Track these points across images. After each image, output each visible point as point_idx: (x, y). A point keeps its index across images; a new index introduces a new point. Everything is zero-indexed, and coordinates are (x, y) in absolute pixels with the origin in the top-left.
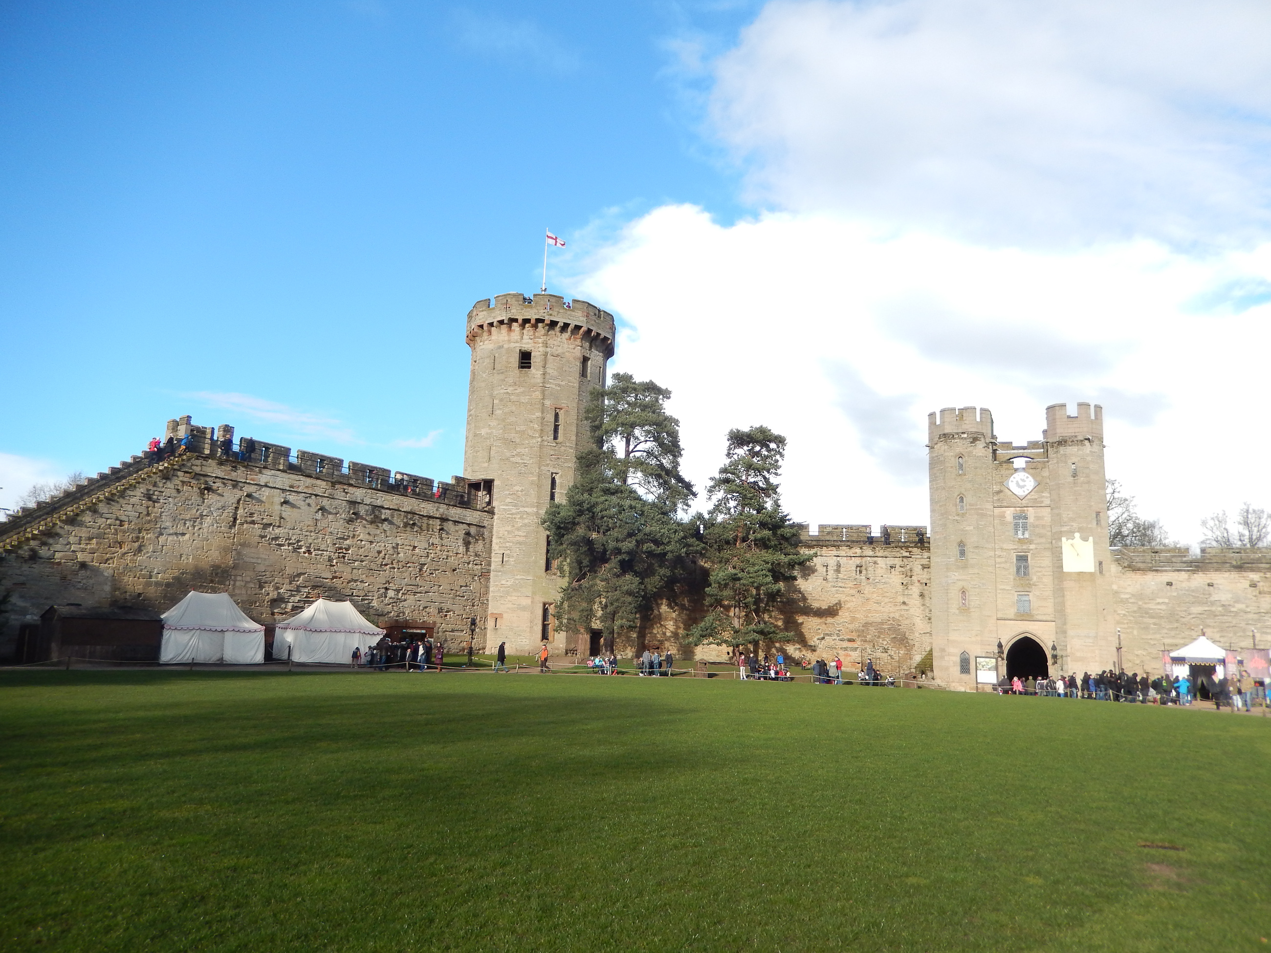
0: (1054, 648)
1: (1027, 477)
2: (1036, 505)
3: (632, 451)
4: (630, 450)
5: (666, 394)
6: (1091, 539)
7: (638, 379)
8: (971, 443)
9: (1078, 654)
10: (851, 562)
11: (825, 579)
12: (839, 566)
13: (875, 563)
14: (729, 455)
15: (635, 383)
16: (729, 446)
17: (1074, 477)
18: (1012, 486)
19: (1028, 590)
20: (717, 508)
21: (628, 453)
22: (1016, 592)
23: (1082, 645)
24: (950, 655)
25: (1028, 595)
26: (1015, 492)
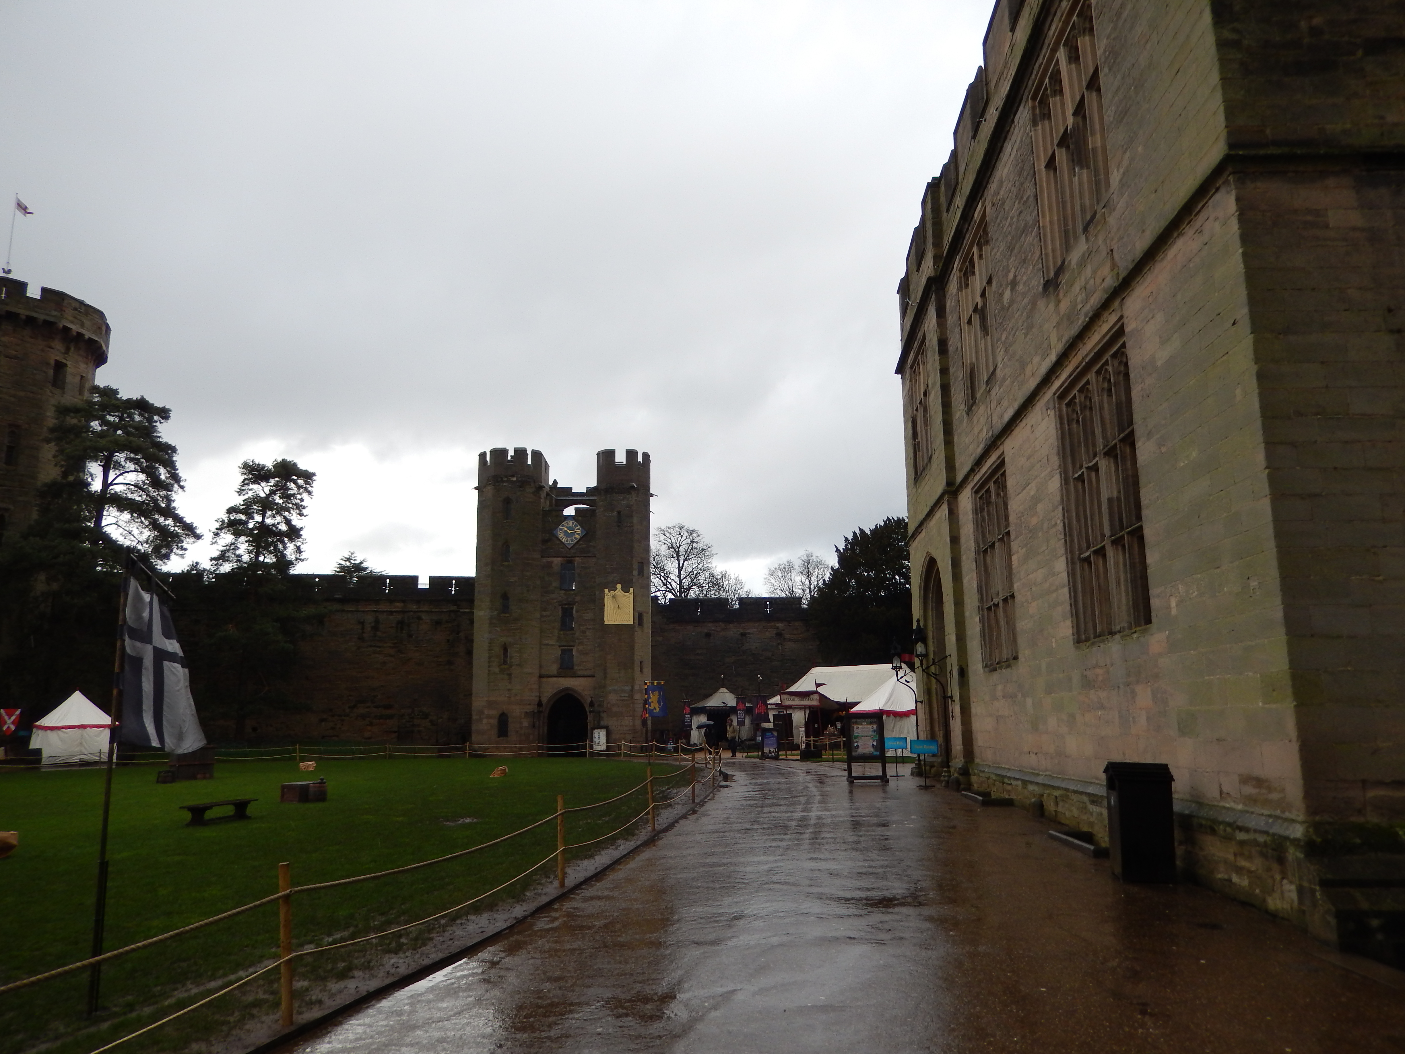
0: (592, 704)
1: (576, 526)
2: (585, 555)
3: (111, 484)
4: (109, 482)
5: (164, 413)
6: (631, 590)
7: (125, 394)
8: (521, 487)
9: (614, 709)
10: (391, 617)
11: (361, 639)
12: (377, 621)
13: (420, 618)
14: (240, 492)
15: (120, 399)
16: (243, 482)
17: (619, 526)
18: (561, 535)
19: (572, 644)
20: (223, 557)
21: (106, 485)
22: (560, 646)
23: (617, 700)
24: (489, 717)
25: (572, 650)
26: (563, 541)
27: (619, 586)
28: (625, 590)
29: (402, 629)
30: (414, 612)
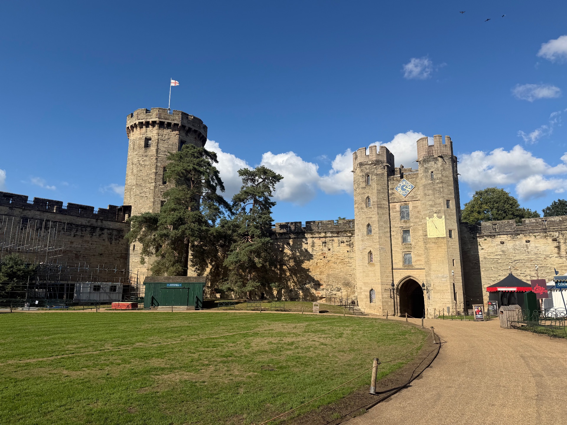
0: (425, 285)
2: (413, 200)
6: (443, 217)
9: (438, 288)
10: (320, 241)
12: (313, 243)
17: (432, 180)
19: (410, 250)
22: (403, 252)
24: (365, 291)
25: (410, 254)
27: (435, 215)
28: (440, 217)
29: (325, 246)
30: (330, 237)
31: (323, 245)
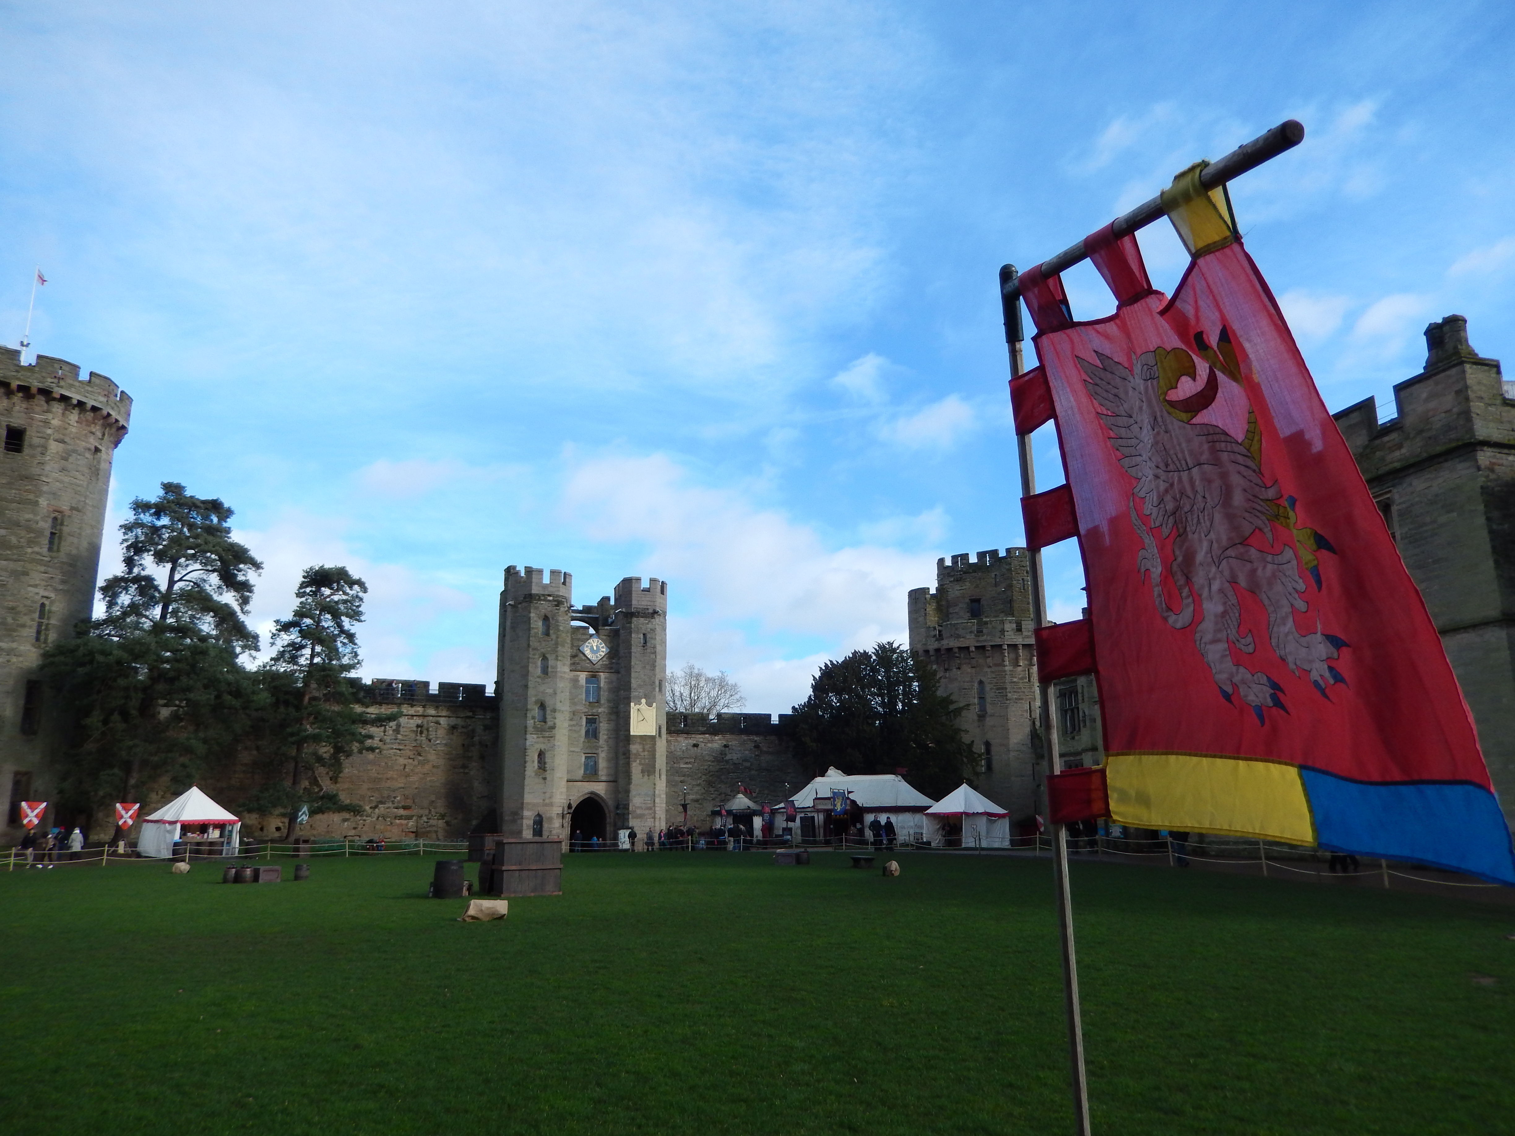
0: (617, 807)
1: (601, 644)
2: (607, 671)
3: (181, 580)
4: (175, 580)
5: (230, 513)
6: (654, 704)
7: (192, 493)
9: (639, 812)
11: (382, 741)
12: (399, 725)
14: (299, 595)
16: (301, 586)
17: (644, 647)
18: (587, 652)
19: (595, 752)
20: (281, 657)
21: (172, 582)
22: (585, 754)
23: (641, 803)
24: (524, 818)
25: (596, 757)
26: (589, 657)
27: (643, 701)
28: (649, 705)
29: (421, 733)
30: (433, 716)
31: (417, 731)
